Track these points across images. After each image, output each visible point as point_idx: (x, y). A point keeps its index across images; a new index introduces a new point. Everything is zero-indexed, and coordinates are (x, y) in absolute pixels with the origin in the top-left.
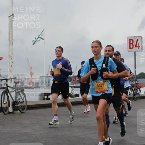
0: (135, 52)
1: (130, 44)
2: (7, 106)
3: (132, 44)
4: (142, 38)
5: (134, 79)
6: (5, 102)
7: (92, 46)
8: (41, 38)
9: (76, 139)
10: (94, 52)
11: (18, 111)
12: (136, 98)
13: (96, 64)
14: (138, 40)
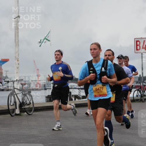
0: (142, 54)
1: (137, 45)
2: (14, 108)
3: (139, 45)
5: (142, 80)
6: (11, 104)
7: (91, 48)
8: (47, 39)
9: (83, 141)
10: (92, 55)
11: (25, 113)
12: (143, 100)
13: (95, 67)
14: (144, 41)
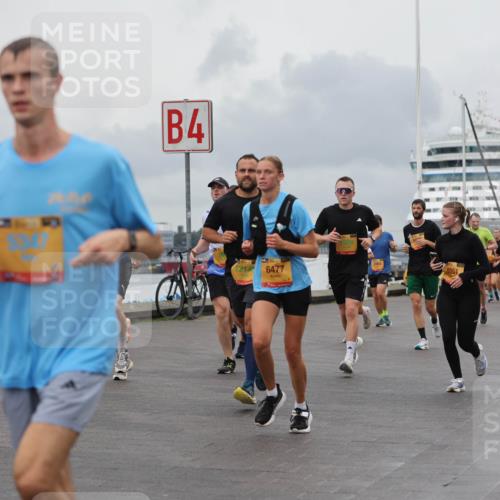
0: (188, 155)
1: (171, 126)
3: (178, 125)
4: (210, 104)
5: (185, 245)
14: (196, 112)
